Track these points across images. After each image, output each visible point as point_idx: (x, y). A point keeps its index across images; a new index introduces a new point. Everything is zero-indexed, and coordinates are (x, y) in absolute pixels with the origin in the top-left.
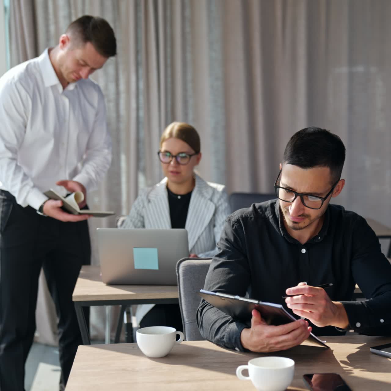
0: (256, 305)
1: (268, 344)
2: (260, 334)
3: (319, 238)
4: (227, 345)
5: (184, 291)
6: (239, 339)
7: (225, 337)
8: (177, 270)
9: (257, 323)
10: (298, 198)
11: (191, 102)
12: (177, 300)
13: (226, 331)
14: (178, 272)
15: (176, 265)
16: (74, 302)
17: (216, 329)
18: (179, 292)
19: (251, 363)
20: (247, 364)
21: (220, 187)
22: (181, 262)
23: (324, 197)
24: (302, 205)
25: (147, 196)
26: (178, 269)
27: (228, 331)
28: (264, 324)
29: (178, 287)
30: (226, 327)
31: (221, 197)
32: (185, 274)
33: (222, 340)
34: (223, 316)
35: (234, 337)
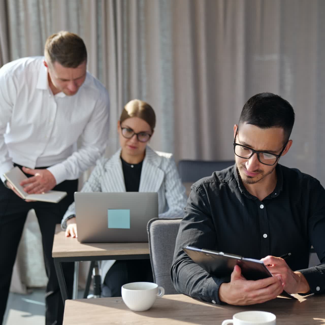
0: (239, 261)
1: (246, 297)
2: (238, 288)
3: (276, 194)
4: (204, 298)
5: (155, 248)
6: (217, 293)
7: (203, 290)
8: (147, 229)
9: (237, 278)
10: (255, 155)
11: (144, 81)
12: (148, 255)
13: (204, 285)
14: (149, 230)
15: (147, 224)
16: (53, 258)
17: (194, 283)
18: (150, 248)
19: (236, 317)
20: (232, 318)
21: (168, 155)
22: (151, 222)
23: (278, 154)
24: (258, 162)
25: (104, 166)
26: (149, 228)
27: (206, 286)
28: (243, 279)
29: (149, 244)
30: (204, 281)
31: (170, 164)
32: (155, 233)
33: (199, 293)
34: (199, 271)
35: (212, 291)
